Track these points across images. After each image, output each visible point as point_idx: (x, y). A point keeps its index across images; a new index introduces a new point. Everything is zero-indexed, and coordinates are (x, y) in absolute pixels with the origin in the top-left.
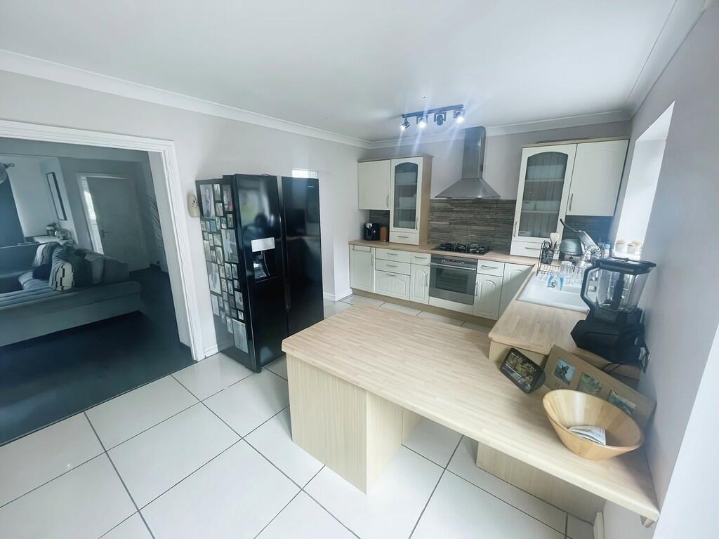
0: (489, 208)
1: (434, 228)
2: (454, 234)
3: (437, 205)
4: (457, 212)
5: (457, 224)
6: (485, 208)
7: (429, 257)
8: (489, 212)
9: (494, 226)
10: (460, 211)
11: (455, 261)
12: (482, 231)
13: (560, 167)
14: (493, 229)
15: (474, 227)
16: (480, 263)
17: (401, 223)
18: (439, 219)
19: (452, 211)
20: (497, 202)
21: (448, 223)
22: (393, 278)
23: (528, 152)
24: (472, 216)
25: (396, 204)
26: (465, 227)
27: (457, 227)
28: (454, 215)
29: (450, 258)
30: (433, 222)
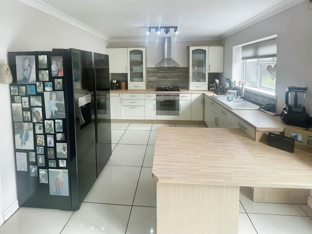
0: (175, 71)
1: (150, 81)
2: (160, 83)
3: (150, 70)
4: (161, 73)
5: (161, 78)
6: (174, 71)
7: (155, 95)
8: (175, 72)
9: (178, 78)
10: (162, 73)
11: (169, 96)
12: (173, 81)
13: (204, 55)
14: (177, 79)
15: (169, 79)
16: (181, 95)
17: (134, 79)
18: (152, 76)
19: (158, 72)
20: (178, 68)
21: (157, 78)
22: (134, 109)
23: (192, 49)
24: (168, 74)
25: (131, 70)
26: (165, 79)
27: (161, 80)
28: (159, 74)
29: (166, 94)
30: (149, 78)
